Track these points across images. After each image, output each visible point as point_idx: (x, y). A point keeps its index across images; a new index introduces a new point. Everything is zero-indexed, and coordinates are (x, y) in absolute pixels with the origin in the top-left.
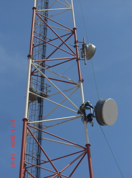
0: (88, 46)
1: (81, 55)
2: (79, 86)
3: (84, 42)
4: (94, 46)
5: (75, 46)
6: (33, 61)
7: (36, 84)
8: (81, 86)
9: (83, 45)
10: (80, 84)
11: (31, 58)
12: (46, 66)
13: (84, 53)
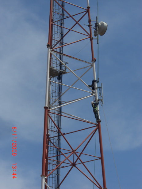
0: (100, 24)
1: (94, 34)
2: (92, 66)
3: (97, 21)
4: (105, 24)
5: (89, 26)
6: (52, 49)
7: (55, 63)
8: (94, 66)
9: (96, 24)
10: (93, 64)
11: (50, 47)
12: (64, 44)
13: (97, 32)
